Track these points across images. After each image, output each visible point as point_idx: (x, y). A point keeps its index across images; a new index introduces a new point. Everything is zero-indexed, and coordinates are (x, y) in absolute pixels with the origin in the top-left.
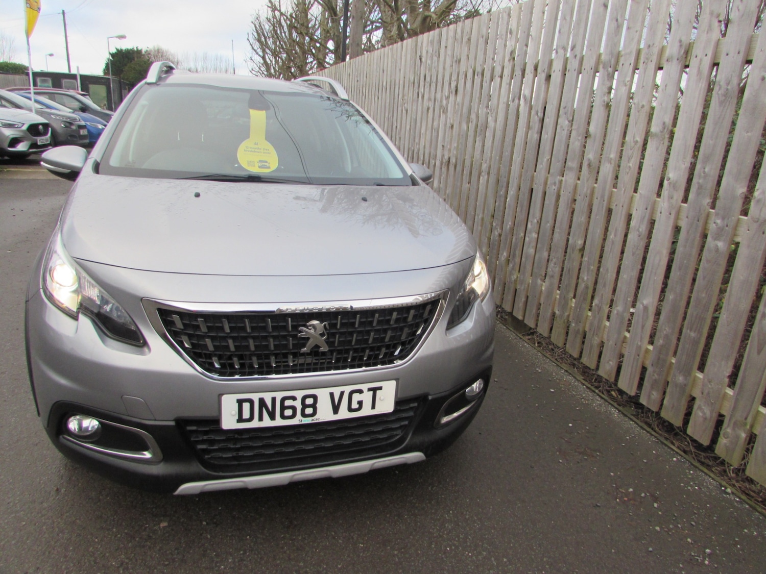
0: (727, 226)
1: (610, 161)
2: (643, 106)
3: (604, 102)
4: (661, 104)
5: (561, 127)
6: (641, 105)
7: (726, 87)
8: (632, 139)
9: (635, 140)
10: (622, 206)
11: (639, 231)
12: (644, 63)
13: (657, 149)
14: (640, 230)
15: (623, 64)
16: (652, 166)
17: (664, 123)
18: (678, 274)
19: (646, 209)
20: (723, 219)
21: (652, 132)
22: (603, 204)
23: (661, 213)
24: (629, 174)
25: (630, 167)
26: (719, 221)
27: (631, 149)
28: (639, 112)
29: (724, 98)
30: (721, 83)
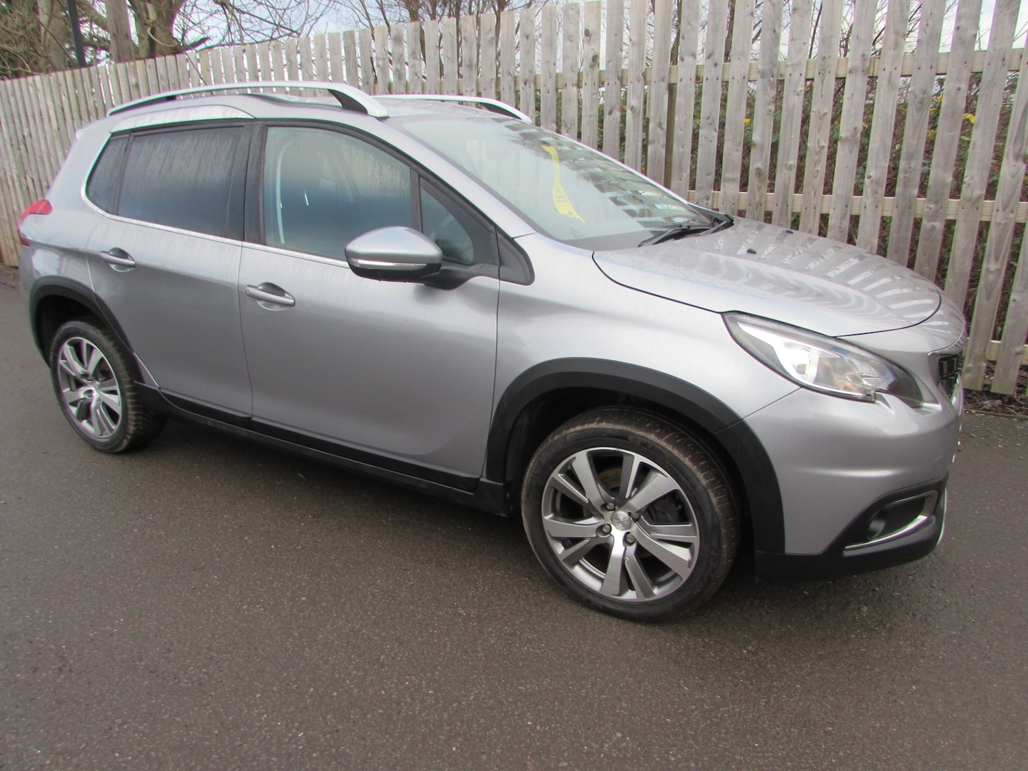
0: (941, 208)
1: (790, 168)
2: (825, 114)
3: (770, 111)
4: (849, 112)
5: (706, 138)
6: (822, 113)
7: (922, 96)
8: (817, 145)
9: (820, 145)
10: (815, 208)
11: (841, 228)
12: (819, 73)
13: (851, 152)
14: (843, 226)
15: (790, 75)
16: (847, 167)
17: (855, 129)
18: (895, 256)
19: (847, 206)
20: (936, 203)
21: (841, 137)
22: (787, 210)
23: (865, 207)
24: (819, 177)
25: (818, 171)
26: (932, 206)
27: (817, 154)
28: (821, 119)
29: (920, 105)
30: (916, 93)
